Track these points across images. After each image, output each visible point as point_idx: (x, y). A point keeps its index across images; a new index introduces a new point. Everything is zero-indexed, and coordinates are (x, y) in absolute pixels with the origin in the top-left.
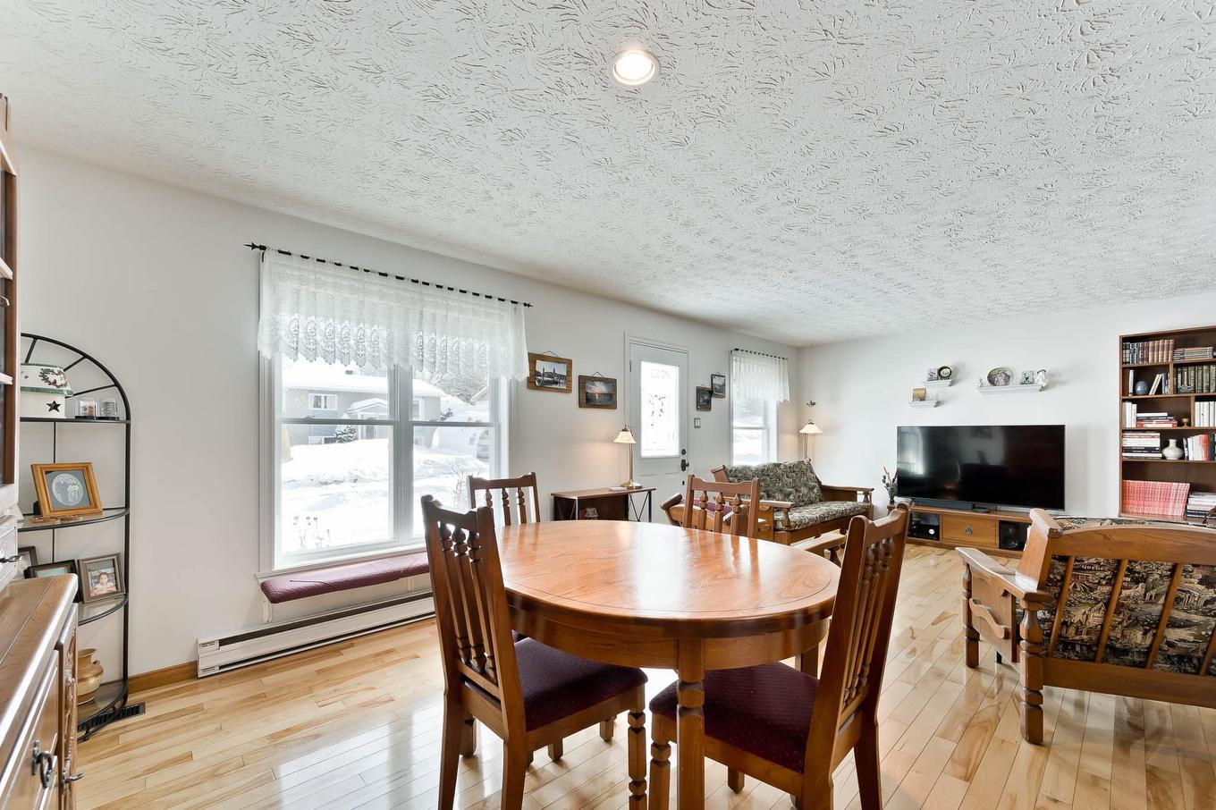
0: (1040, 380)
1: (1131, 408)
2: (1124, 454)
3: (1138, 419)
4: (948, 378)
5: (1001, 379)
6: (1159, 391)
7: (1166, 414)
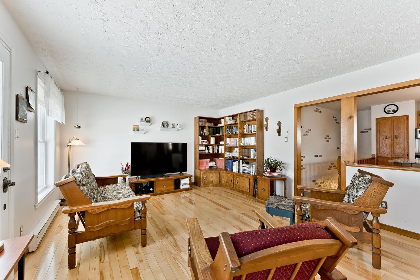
0: (178, 127)
1: (200, 138)
2: (200, 152)
3: (202, 142)
4: (149, 122)
5: (166, 125)
6: (205, 134)
7: (206, 140)
